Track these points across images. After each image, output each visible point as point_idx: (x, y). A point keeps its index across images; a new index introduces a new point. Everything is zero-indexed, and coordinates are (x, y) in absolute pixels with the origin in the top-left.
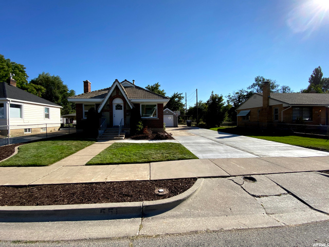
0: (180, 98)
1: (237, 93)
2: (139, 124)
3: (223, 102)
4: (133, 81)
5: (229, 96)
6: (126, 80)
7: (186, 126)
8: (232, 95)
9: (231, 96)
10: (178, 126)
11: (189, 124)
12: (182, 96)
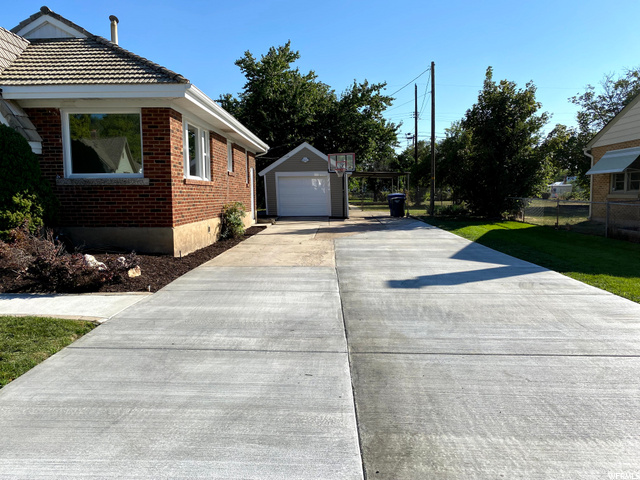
0: (379, 103)
1: (621, 84)
2: (19, 208)
3: (538, 114)
4: (113, 18)
5: (588, 96)
6: (45, 10)
7: (387, 213)
8: (599, 92)
9: (595, 99)
10: (351, 213)
11: (398, 209)
12: (383, 93)
